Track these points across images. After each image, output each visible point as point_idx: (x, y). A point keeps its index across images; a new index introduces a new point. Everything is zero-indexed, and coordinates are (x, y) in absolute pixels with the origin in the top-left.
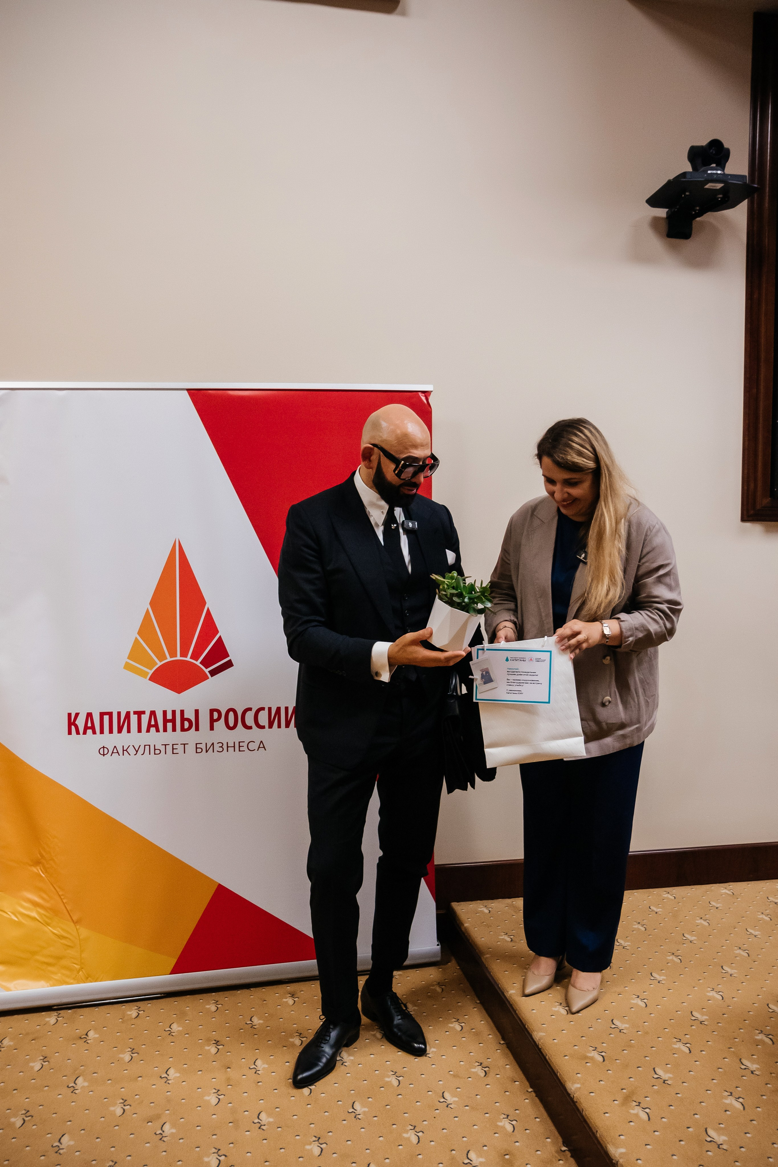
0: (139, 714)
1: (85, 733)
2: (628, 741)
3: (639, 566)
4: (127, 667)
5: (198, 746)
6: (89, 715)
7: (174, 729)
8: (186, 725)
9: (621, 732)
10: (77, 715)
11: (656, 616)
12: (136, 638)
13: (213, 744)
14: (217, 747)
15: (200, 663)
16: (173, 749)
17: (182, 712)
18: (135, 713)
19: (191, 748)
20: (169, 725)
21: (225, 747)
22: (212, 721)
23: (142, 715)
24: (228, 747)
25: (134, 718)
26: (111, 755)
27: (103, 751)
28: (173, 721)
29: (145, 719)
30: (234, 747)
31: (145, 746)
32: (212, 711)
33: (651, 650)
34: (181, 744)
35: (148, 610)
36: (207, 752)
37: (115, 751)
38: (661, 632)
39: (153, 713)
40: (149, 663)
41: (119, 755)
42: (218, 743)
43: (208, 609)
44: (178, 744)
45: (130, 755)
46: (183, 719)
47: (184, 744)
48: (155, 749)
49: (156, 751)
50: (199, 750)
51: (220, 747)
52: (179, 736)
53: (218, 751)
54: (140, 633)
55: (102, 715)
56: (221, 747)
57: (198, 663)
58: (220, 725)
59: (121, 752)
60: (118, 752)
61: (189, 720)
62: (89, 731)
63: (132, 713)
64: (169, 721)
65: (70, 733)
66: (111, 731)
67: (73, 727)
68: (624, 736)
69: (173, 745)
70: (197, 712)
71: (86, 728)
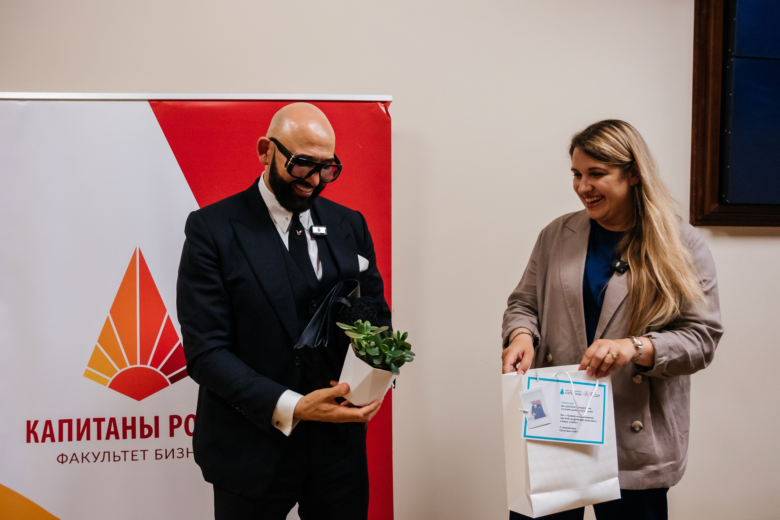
0: (99, 421)
1: (43, 441)
2: (662, 480)
4: (87, 374)
5: (158, 452)
6: (48, 423)
7: (134, 436)
8: (146, 431)
10: (36, 422)
12: (96, 345)
13: (173, 450)
14: (177, 453)
15: (161, 370)
16: (133, 456)
17: (142, 419)
18: (95, 420)
19: (150, 455)
20: (129, 432)
21: (185, 452)
22: (172, 428)
23: (102, 423)
24: (188, 453)
25: (94, 426)
26: (70, 463)
27: (62, 459)
28: (133, 428)
29: (105, 426)
31: (104, 453)
32: (172, 418)
34: (141, 451)
35: (108, 319)
36: (167, 458)
37: (74, 458)
38: (698, 354)
39: (113, 420)
40: (109, 371)
41: (78, 462)
42: (178, 449)
43: (168, 317)
44: (137, 451)
45: (89, 462)
46: (143, 426)
47: (144, 451)
48: (114, 456)
49: (116, 458)
50: (159, 457)
51: (179, 453)
52: (139, 443)
53: (178, 457)
54: (100, 340)
55: (61, 422)
56: (181, 453)
57: (158, 370)
58: (180, 431)
59: (80, 459)
60: (77, 460)
61: (149, 427)
62: (48, 439)
63: (91, 421)
64: (129, 428)
65: (29, 441)
66: (70, 439)
67: (32, 435)
68: (657, 473)
69: (132, 451)
70: (157, 418)
71: (45, 436)
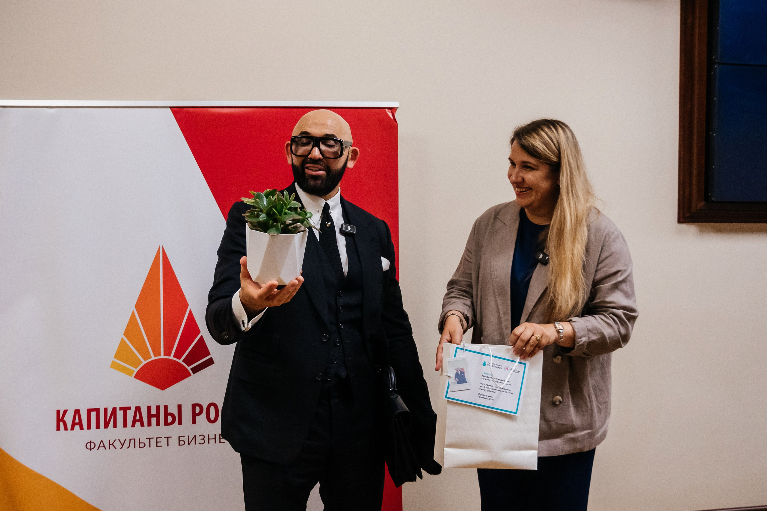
0: (125, 410)
1: (72, 429)
2: (579, 446)
3: (596, 271)
4: (114, 365)
5: (181, 439)
6: (77, 412)
7: (158, 424)
8: (170, 419)
9: (571, 435)
10: (65, 412)
11: (610, 320)
12: (122, 339)
13: (195, 436)
14: (199, 439)
15: (183, 361)
16: (157, 442)
17: (166, 407)
18: (121, 409)
19: (174, 441)
20: (154, 420)
21: (206, 439)
22: (194, 415)
23: (128, 411)
24: (209, 439)
25: (120, 414)
26: (98, 449)
27: (90, 446)
28: (157, 416)
29: (130, 414)
30: (215, 439)
31: (130, 440)
32: (194, 406)
33: (604, 356)
34: (165, 437)
35: (133, 313)
36: (189, 444)
37: (102, 445)
38: (615, 336)
39: (138, 409)
40: (134, 362)
41: (105, 449)
42: (200, 436)
43: (190, 311)
44: (161, 438)
45: (115, 448)
46: (166, 414)
47: (168, 438)
48: (140, 443)
49: (141, 445)
50: (182, 443)
51: (201, 439)
52: (163, 430)
53: (199, 443)
54: (125, 334)
55: (89, 411)
56: (203, 439)
57: (181, 361)
58: (202, 419)
59: (107, 446)
60: (104, 446)
61: (173, 415)
62: (77, 427)
63: (118, 409)
64: (154, 416)
65: (58, 429)
66: (98, 427)
67: (61, 424)
68: (574, 440)
69: (157, 438)
70: (180, 407)
71: (74, 424)
